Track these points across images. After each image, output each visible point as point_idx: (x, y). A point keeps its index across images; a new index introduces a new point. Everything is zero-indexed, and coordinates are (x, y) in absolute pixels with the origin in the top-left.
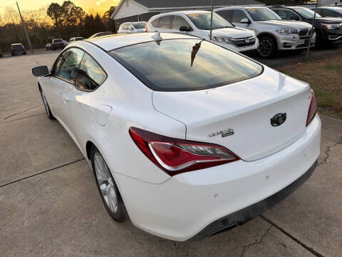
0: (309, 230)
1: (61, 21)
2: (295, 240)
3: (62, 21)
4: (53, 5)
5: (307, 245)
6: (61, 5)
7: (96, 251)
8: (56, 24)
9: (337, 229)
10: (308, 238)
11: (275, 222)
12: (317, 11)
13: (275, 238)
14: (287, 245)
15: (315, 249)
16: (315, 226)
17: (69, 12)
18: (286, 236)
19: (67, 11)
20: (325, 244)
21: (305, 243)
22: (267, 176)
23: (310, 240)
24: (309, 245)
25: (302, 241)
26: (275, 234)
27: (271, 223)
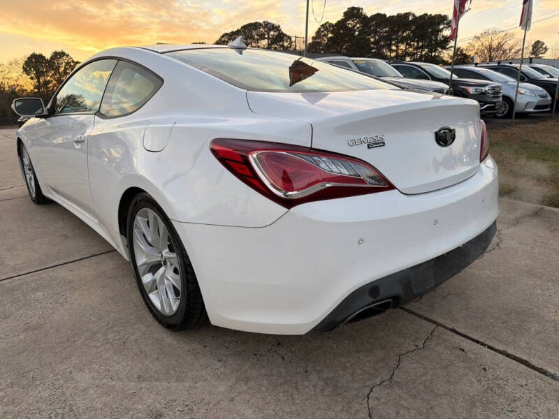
0: (496, 329)
1: (47, 83)
2: (477, 342)
3: (49, 82)
4: (33, 56)
5: (497, 348)
6: (48, 56)
7: (139, 377)
8: (38, 87)
9: (537, 326)
10: (495, 338)
11: (441, 321)
12: (453, 71)
13: (444, 341)
14: (466, 349)
15: (510, 351)
16: (503, 323)
17: (62, 69)
18: (462, 338)
19: (59, 67)
20: (523, 345)
21: (492, 345)
22: (435, 220)
23: (501, 342)
24: (500, 347)
25: (488, 343)
26: (444, 336)
27: (434, 322)
